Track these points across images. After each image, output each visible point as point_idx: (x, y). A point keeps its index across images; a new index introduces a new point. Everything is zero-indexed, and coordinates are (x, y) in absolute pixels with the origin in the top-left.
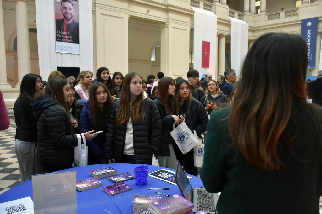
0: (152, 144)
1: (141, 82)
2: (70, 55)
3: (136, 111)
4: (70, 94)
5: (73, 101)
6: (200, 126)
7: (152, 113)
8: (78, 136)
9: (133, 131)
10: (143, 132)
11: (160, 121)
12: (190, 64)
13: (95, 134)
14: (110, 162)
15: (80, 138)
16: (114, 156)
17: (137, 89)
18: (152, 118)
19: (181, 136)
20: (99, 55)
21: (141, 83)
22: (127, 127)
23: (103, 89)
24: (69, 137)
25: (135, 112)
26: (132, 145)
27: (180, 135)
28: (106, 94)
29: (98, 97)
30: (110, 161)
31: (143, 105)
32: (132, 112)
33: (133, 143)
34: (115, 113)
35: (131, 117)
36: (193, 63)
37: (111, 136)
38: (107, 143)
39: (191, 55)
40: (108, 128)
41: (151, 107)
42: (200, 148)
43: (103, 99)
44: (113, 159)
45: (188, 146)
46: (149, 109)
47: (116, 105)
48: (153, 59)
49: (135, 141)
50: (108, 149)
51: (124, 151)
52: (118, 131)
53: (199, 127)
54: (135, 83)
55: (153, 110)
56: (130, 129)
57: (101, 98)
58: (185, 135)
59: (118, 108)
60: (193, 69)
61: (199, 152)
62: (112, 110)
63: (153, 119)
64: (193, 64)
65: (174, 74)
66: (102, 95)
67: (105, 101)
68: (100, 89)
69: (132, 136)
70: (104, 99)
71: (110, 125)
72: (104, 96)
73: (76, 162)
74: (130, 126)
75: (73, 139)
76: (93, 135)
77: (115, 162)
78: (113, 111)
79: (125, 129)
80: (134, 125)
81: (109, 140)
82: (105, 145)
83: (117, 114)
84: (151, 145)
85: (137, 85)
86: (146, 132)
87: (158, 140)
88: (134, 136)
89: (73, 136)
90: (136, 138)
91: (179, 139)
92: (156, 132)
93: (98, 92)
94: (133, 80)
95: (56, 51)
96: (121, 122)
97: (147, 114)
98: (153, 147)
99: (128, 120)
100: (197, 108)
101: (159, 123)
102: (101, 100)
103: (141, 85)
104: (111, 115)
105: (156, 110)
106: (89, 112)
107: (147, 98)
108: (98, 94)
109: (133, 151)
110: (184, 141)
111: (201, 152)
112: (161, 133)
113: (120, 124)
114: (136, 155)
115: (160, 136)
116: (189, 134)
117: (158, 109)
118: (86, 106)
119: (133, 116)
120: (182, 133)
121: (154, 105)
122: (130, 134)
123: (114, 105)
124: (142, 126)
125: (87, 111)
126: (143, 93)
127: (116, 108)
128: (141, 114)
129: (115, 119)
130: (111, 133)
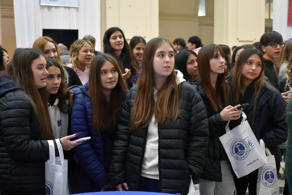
0: (191, 162)
1: (173, 54)
2: (64, 8)
3: (163, 104)
4: (45, 74)
5: (58, 86)
6: (272, 132)
7: (192, 108)
8: (51, 143)
9: (157, 138)
10: (176, 141)
11: (206, 121)
12: (266, 20)
13: (78, 142)
14: (121, 189)
15: (54, 146)
16: (126, 178)
17: (165, 65)
18: (191, 116)
19: (238, 146)
20: (110, 8)
21: (172, 55)
22: (149, 130)
23: (112, 66)
24: (35, 144)
25: (161, 106)
26: (155, 161)
27: (236, 143)
28: (116, 75)
29: (104, 78)
30: (120, 186)
31: (175, 94)
32: (157, 106)
33: (157, 158)
34: (129, 106)
35: (155, 114)
36: (272, 18)
37: (123, 146)
38: (116, 157)
39: (268, 5)
40: (117, 132)
41: (189, 98)
42: (269, 171)
43: (111, 82)
44: (125, 184)
45: (248, 165)
46: (185, 101)
47: (131, 93)
48: (202, 13)
49: (161, 156)
50: (117, 166)
51: (143, 171)
53: (271, 134)
54: (162, 55)
55: (192, 103)
56: (153, 135)
57: (108, 81)
58: (246, 145)
59: (134, 98)
60: (271, 29)
61: (267, 177)
62: (125, 102)
63: (192, 119)
64: (272, 20)
65: (238, 39)
66: (110, 75)
67: (114, 85)
68: (108, 65)
69: (156, 146)
70: (113, 81)
71: (122, 128)
72: (114, 77)
73: (48, 186)
74: (153, 129)
75: (41, 147)
76: (74, 142)
77: (127, 189)
78: (126, 104)
79: (145, 135)
80: (160, 128)
81: (119, 152)
82: (112, 160)
83: (132, 109)
84: (188, 163)
85: (164, 59)
86: (181, 141)
87: (201, 154)
88: (160, 147)
89: (42, 143)
90: (163, 151)
91: (234, 152)
92: (198, 141)
93: (104, 70)
94: (158, 51)
95: (40, 3)
96: (137, 121)
97: (183, 110)
98: (191, 166)
99: (150, 119)
100: (268, 101)
101: (204, 125)
102: (108, 84)
103: (173, 59)
104: (124, 111)
105: (199, 103)
106: (88, 103)
107: (183, 82)
108: (104, 73)
109: (157, 172)
110: (243, 155)
111: (270, 178)
112: (207, 143)
113: (136, 126)
114: (163, 179)
115: (206, 149)
116: (252, 145)
117: (202, 101)
118: (84, 94)
119: (158, 113)
120: (240, 141)
121: (195, 94)
122: (154, 142)
123: (129, 94)
124: (173, 130)
125: (84, 102)
126: (177, 73)
127: (131, 99)
128: (172, 108)
129: (129, 117)
130: (124, 140)
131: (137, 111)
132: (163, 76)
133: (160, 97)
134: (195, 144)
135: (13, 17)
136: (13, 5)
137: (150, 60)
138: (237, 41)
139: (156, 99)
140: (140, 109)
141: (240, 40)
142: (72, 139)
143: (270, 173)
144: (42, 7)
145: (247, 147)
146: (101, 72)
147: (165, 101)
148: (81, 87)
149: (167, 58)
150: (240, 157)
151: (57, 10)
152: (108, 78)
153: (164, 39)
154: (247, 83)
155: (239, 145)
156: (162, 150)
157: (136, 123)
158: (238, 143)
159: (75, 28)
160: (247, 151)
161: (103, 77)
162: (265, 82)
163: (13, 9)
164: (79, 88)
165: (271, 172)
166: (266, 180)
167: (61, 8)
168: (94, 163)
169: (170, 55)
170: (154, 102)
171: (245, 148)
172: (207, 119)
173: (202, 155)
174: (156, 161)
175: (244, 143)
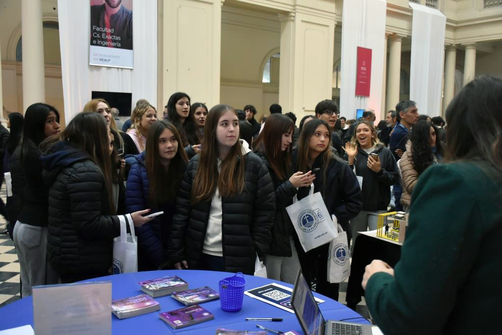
0: (257, 238)
1: (238, 122)
2: (116, 69)
3: (227, 176)
6: (344, 206)
7: (258, 180)
9: (221, 213)
10: (240, 215)
11: (273, 194)
12: (334, 89)
13: (151, 217)
14: (180, 268)
16: (186, 256)
17: (230, 134)
18: (257, 189)
19: (306, 217)
20: (167, 70)
21: (236, 124)
22: (212, 204)
23: (172, 135)
24: (106, 220)
25: (226, 179)
27: (305, 215)
28: (176, 144)
30: (178, 264)
31: (240, 165)
32: (221, 178)
33: (221, 234)
34: (191, 177)
35: (219, 187)
36: (339, 87)
37: (183, 221)
38: (175, 232)
39: (335, 73)
42: (341, 247)
43: (170, 152)
44: (185, 262)
45: (315, 238)
46: (251, 173)
47: (192, 164)
48: (266, 79)
49: (225, 232)
50: (176, 242)
51: (205, 248)
52: (195, 212)
54: (226, 123)
55: (259, 175)
56: (216, 209)
57: (167, 150)
58: (315, 216)
59: (195, 169)
62: (186, 172)
63: (259, 192)
64: (339, 89)
65: (304, 108)
66: (169, 144)
67: (173, 155)
68: (167, 133)
69: (220, 221)
70: (172, 151)
71: (181, 200)
72: (173, 146)
74: (217, 203)
75: (112, 223)
76: (146, 217)
77: (187, 267)
78: (187, 175)
79: (208, 209)
80: (223, 202)
81: (179, 226)
82: (171, 235)
83: (194, 181)
85: (228, 128)
86: (246, 216)
88: (223, 222)
89: (112, 218)
90: (227, 226)
92: (265, 216)
93: (163, 138)
94: (221, 119)
95: (89, 62)
96: (199, 195)
97: (249, 183)
98: (257, 243)
99: (213, 192)
100: (337, 174)
101: (271, 199)
102: (166, 154)
103: (238, 127)
104: (184, 182)
105: (266, 175)
106: (144, 174)
107: (249, 153)
108: (162, 142)
109: (221, 249)
110: (311, 227)
111: (342, 256)
112: (273, 218)
113: (198, 200)
114: (227, 257)
115: (272, 224)
116: (322, 217)
117: (269, 173)
118: (139, 163)
119: (222, 186)
120: (309, 212)
121: (261, 166)
122: (218, 217)
123: (190, 164)
124: (238, 204)
125: (139, 172)
126: (242, 142)
127: (193, 170)
128: (237, 181)
129: (190, 189)
130: (184, 214)
131: (199, 183)
132: (226, 146)
133: (225, 168)
134: (261, 219)
135: (61, 77)
136: (60, 64)
137: (213, 129)
138: (303, 110)
139: (219, 170)
140: (202, 182)
141: (306, 109)
142: (144, 215)
143: (342, 251)
144: (91, 67)
145: (316, 219)
146: (160, 140)
147: (230, 174)
148: (136, 156)
149: (231, 128)
150: (308, 228)
151: (109, 71)
152: (167, 147)
153: (228, 106)
154: (315, 156)
155: (308, 217)
156: (225, 225)
157: (197, 197)
158: (306, 214)
159: (129, 92)
160: (316, 223)
161: (162, 146)
162: (333, 154)
163: (61, 68)
164: (134, 158)
165: (342, 249)
166: (337, 257)
167: (113, 69)
168: (151, 238)
169: (235, 124)
170: (218, 174)
171: (314, 219)
172: (273, 192)
173: (268, 231)
174: (219, 237)
175: (313, 215)
